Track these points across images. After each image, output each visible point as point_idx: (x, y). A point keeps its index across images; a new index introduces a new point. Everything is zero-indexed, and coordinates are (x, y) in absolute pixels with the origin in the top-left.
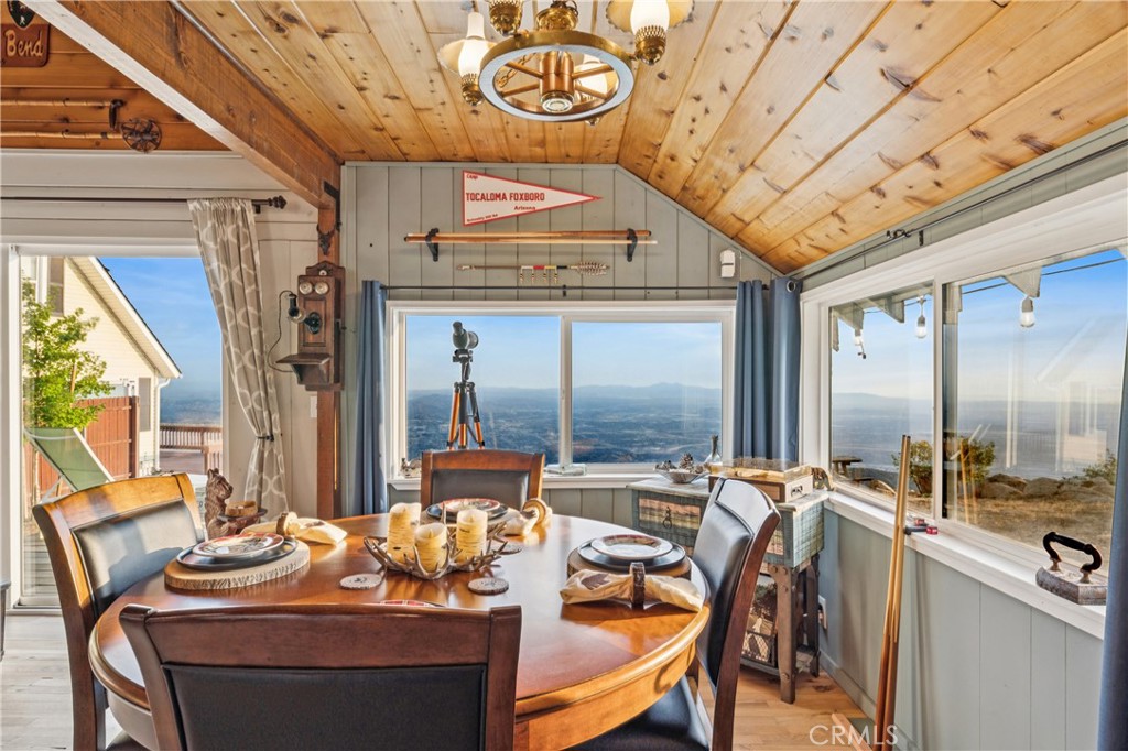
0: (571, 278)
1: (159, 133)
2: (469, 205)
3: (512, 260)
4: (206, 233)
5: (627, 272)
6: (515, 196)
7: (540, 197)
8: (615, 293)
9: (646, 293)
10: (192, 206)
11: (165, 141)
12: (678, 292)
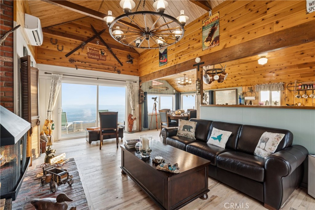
0: (161, 92)
1: (120, 72)
2: (153, 84)
3: (156, 90)
4: (128, 85)
5: (166, 92)
6: (157, 83)
7: (159, 83)
8: (165, 94)
9: (168, 94)
10: (126, 82)
11: (121, 73)
12: (170, 94)
